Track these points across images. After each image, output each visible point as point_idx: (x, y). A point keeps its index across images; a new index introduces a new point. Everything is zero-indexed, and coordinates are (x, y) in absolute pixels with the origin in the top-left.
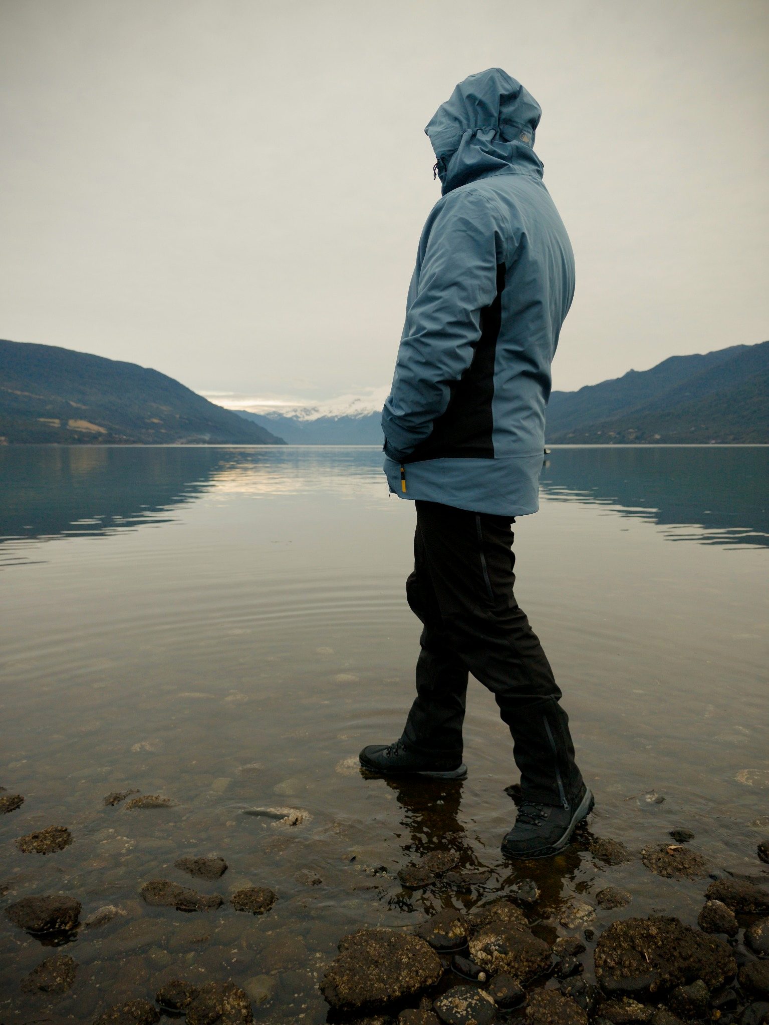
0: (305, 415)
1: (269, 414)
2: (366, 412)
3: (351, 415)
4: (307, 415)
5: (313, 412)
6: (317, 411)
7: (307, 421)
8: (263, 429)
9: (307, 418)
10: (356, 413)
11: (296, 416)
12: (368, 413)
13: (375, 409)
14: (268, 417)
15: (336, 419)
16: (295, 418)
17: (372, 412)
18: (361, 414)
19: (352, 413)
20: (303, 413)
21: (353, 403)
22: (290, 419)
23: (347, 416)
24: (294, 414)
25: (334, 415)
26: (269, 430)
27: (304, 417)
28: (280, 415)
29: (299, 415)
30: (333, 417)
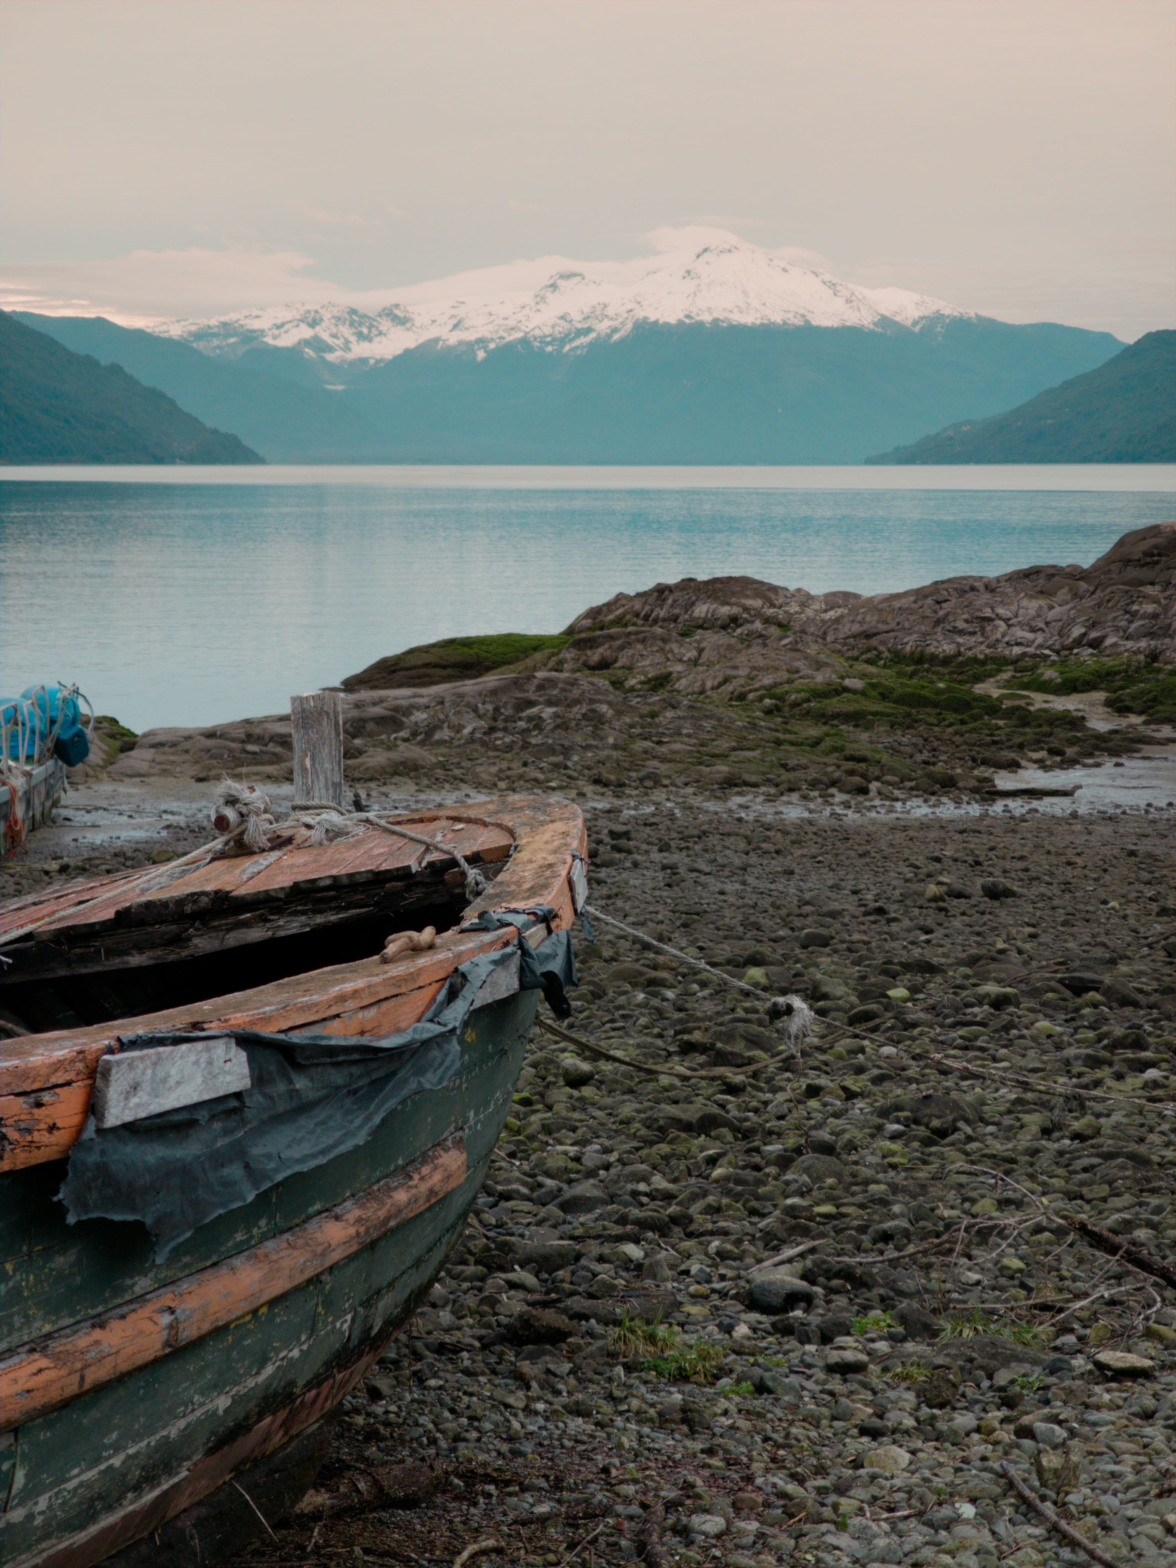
0: (353, 339)
1: (202, 335)
2: (603, 327)
3: (542, 339)
4: (361, 336)
5: (385, 324)
6: (402, 321)
7: (364, 361)
8: (156, 397)
9: (360, 350)
10: (563, 326)
11: (318, 344)
12: (615, 330)
13: (640, 314)
14: (200, 346)
15: (481, 355)
16: (309, 352)
17: (629, 325)
18: (589, 330)
19: (547, 330)
20: (346, 331)
21: (554, 286)
22: (292, 354)
23: (524, 341)
24: (306, 332)
25: (471, 336)
26: (188, 404)
27: (347, 348)
28: (251, 337)
29: (325, 336)
30: (470, 347)
